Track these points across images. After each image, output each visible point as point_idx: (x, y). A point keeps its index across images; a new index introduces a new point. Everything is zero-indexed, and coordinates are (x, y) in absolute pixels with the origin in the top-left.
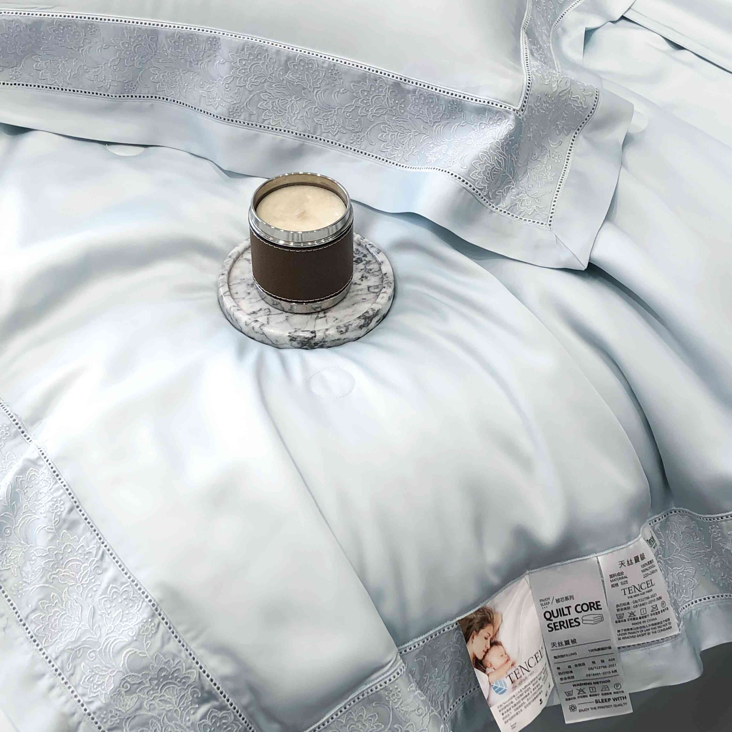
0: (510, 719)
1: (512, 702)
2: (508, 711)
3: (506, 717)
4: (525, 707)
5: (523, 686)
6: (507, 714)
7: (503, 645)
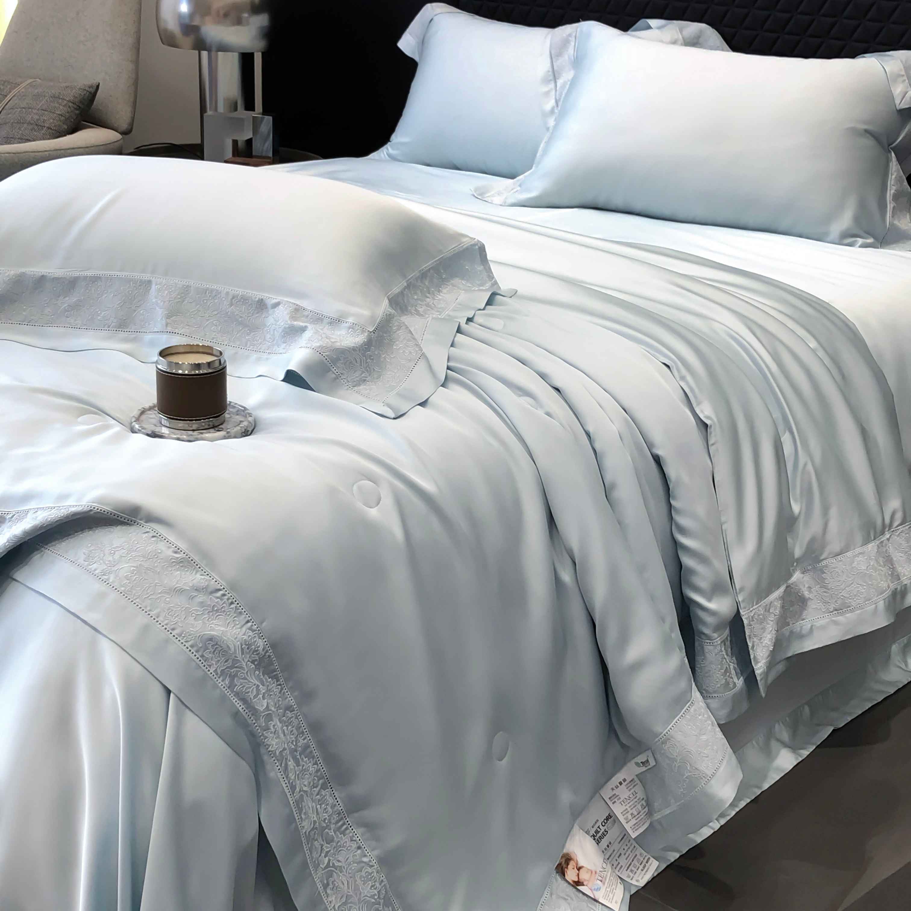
0: (612, 899)
1: (608, 891)
2: (608, 896)
3: (610, 899)
4: (616, 890)
5: (607, 880)
6: (609, 898)
7: (584, 866)
